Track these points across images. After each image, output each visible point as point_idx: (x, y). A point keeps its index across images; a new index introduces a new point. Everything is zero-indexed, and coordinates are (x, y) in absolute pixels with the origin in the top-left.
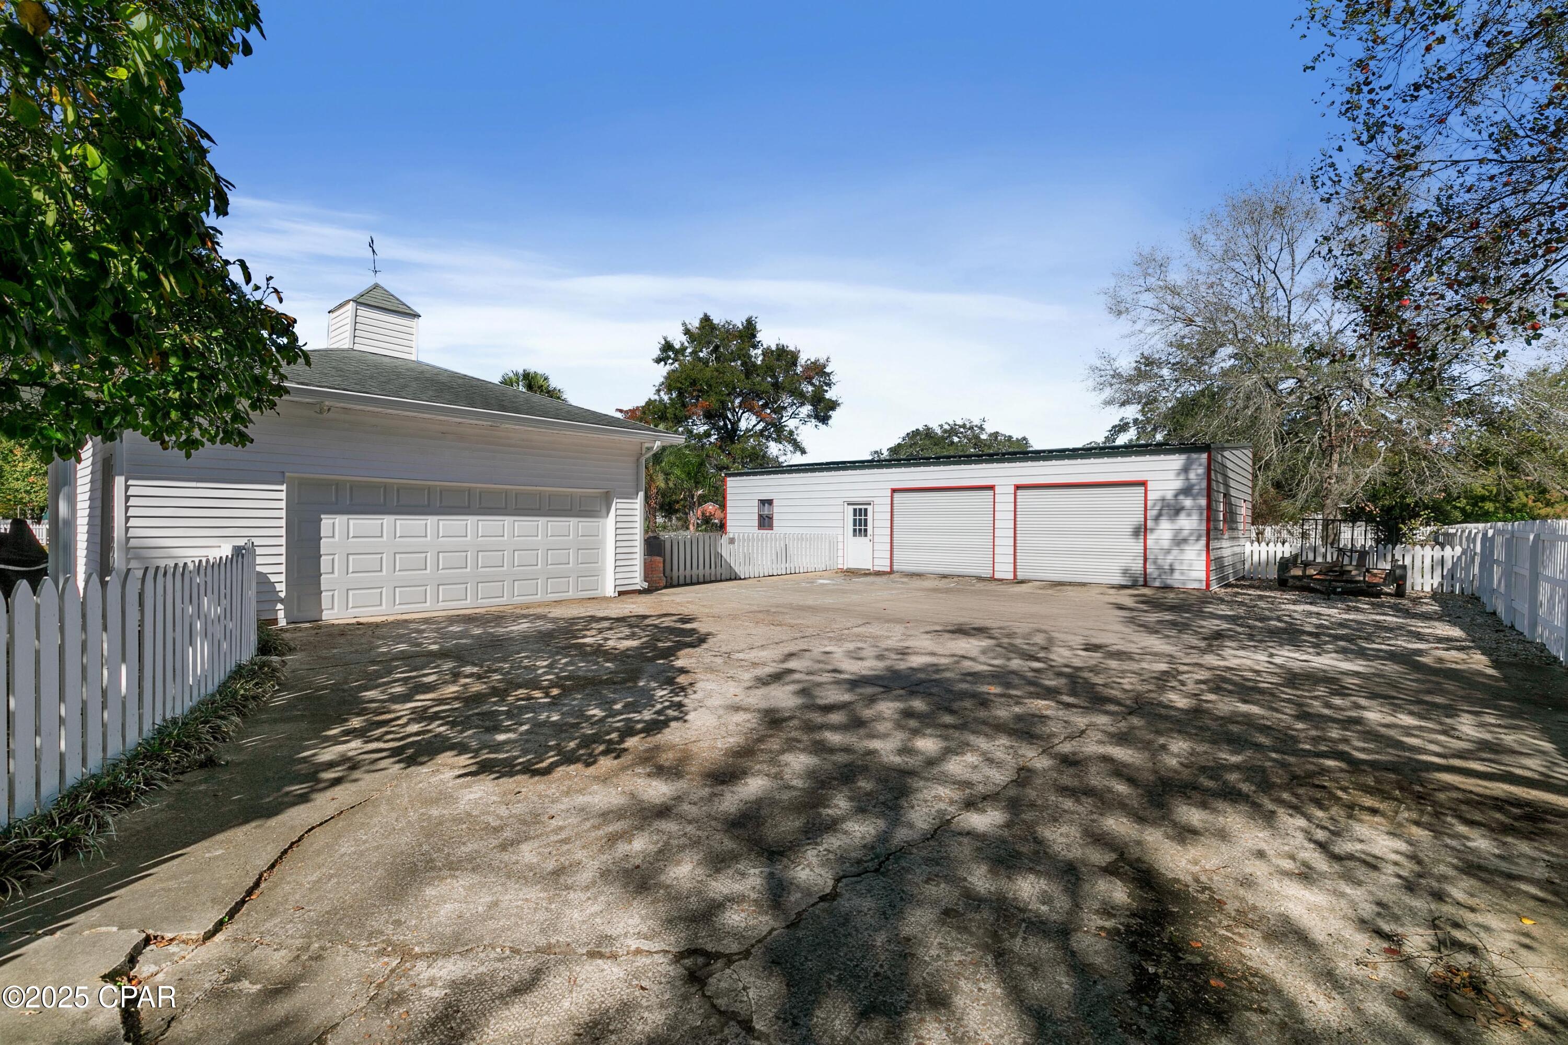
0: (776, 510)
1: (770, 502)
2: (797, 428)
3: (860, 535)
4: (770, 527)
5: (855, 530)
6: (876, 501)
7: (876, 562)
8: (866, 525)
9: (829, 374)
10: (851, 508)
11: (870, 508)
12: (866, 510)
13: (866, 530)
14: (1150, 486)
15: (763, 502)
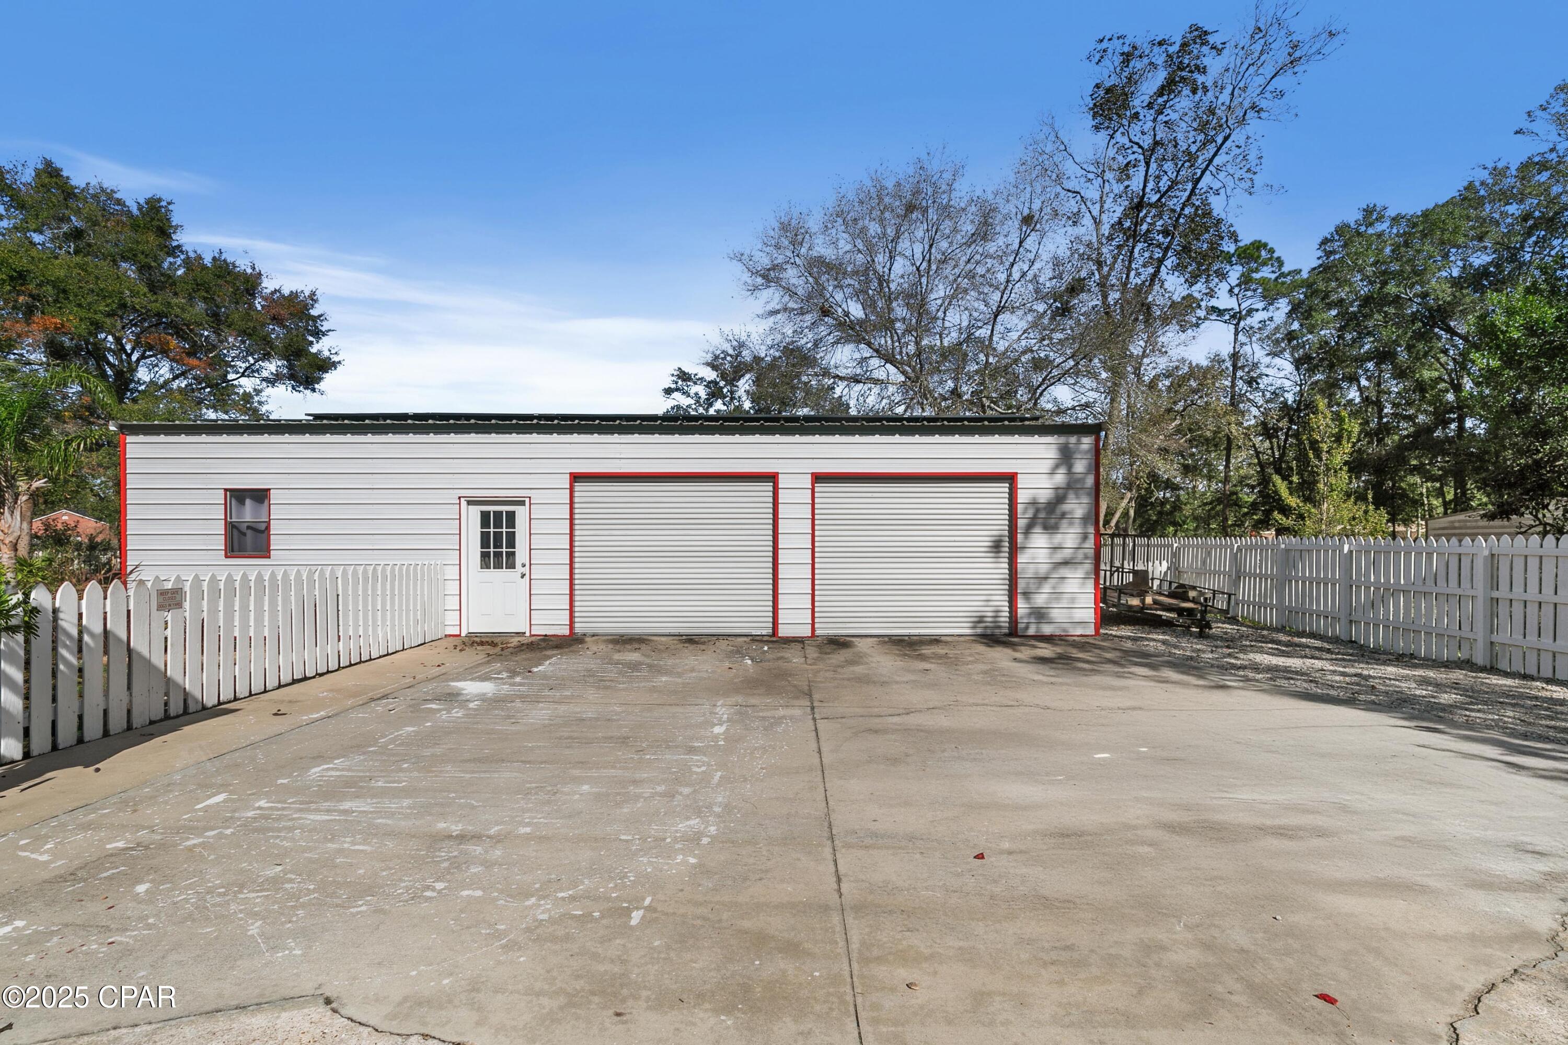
0: (276, 513)
1: (261, 496)
2: (258, 392)
3: (498, 566)
4: (263, 551)
5: (485, 556)
6: (536, 497)
7: (537, 618)
8: (511, 543)
9: (315, 319)
10: (475, 511)
11: (521, 513)
12: (511, 516)
13: (511, 555)
14: (1021, 482)
15: (237, 496)
